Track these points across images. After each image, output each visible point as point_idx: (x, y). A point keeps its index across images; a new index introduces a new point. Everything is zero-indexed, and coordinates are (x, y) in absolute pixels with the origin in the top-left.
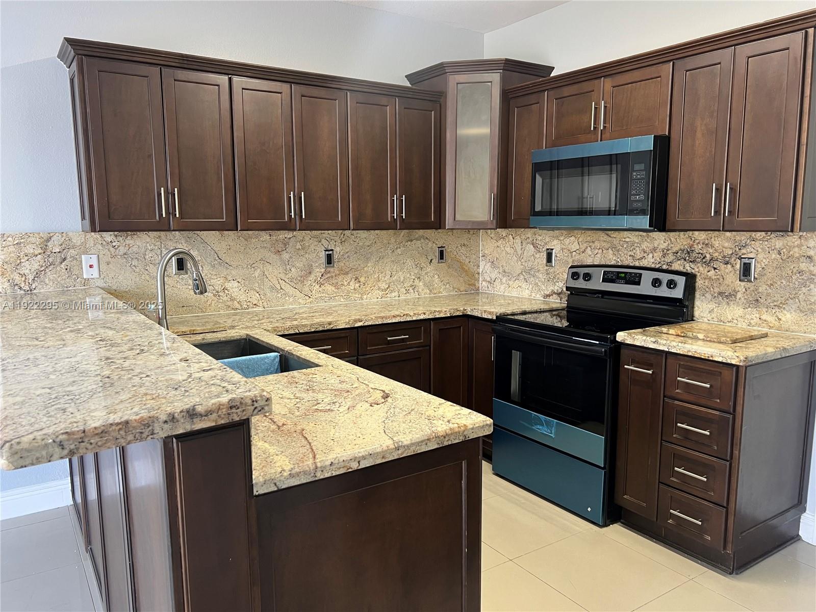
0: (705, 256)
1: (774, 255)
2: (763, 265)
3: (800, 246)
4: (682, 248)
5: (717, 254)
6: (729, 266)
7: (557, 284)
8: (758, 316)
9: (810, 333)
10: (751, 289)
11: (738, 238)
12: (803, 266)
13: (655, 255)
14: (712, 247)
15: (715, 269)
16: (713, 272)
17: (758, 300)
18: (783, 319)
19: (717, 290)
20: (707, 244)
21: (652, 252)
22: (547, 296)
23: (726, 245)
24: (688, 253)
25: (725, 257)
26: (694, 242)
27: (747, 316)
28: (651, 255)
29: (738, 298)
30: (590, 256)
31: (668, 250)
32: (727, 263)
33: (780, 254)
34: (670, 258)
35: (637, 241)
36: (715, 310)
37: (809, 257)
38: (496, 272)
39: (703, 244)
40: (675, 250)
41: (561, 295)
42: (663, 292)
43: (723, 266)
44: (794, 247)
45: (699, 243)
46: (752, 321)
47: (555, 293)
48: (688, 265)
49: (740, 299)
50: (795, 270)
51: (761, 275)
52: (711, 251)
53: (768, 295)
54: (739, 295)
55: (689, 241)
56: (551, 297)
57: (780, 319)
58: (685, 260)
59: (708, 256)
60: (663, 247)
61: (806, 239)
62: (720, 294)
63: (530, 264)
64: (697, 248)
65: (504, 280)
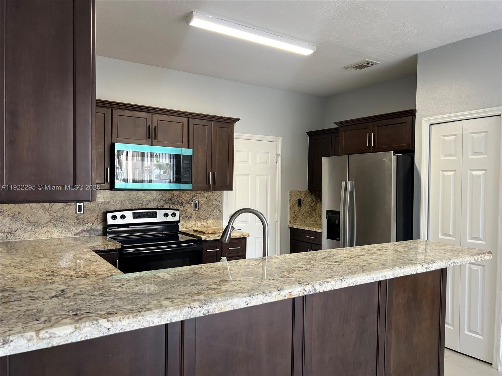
0: (179, 201)
1: (205, 199)
2: (201, 204)
3: (212, 195)
4: (168, 198)
5: (184, 200)
6: (189, 205)
7: (87, 225)
8: (200, 223)
9: (217, 226)
10: (198, 213)
11: (192, 193)
12: (214, 203)
13: (154, 202)
14: (182, 197)
15: (183, 206)
16: (182, 208)
17: (200, 217)
18: (209, 223)
19: (184, 215)
20: (179, 196)
21: (153, 201)
22: (77, 234)
23: (187, 196)
24: (171, 200)
25: (187, 201)
26: (174, 195)
27: (197, 224)
28: (152, 203)
29: (193, 217)
30: (113, 205)
31: (161, 199)
32: (188, 204)
33: (206, 199)
34: (162, 203)
35: (144, 196)
36: (184, 224)
37: (216, 199)
38: (18, 223)
39: (178, 196)
40: (164, 199)
41: (90, 231)
42: (170, 219)
43: (186, 205)
44: (211, 196)
45: (176, 195)
46: (198, 226)
47: (84, 231)
48: (171, 206)
49: (194, 218)
50: (211, 204)
51: (201, 207)
52: (181, 199)
53: (204, 214)
54: (193, 216)
55: (171, 194)
56: (81, 234)
57: (208, 223)
58: (170, 203)
59: (180, 201)
60: (158, 198)
61: (214, 193)
62: (186, 217)
63: (59, 214)
64: (175, 198)
65: (29, 229)
